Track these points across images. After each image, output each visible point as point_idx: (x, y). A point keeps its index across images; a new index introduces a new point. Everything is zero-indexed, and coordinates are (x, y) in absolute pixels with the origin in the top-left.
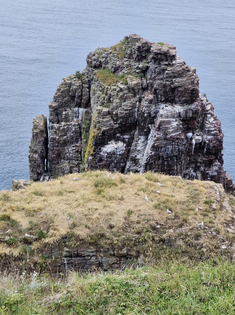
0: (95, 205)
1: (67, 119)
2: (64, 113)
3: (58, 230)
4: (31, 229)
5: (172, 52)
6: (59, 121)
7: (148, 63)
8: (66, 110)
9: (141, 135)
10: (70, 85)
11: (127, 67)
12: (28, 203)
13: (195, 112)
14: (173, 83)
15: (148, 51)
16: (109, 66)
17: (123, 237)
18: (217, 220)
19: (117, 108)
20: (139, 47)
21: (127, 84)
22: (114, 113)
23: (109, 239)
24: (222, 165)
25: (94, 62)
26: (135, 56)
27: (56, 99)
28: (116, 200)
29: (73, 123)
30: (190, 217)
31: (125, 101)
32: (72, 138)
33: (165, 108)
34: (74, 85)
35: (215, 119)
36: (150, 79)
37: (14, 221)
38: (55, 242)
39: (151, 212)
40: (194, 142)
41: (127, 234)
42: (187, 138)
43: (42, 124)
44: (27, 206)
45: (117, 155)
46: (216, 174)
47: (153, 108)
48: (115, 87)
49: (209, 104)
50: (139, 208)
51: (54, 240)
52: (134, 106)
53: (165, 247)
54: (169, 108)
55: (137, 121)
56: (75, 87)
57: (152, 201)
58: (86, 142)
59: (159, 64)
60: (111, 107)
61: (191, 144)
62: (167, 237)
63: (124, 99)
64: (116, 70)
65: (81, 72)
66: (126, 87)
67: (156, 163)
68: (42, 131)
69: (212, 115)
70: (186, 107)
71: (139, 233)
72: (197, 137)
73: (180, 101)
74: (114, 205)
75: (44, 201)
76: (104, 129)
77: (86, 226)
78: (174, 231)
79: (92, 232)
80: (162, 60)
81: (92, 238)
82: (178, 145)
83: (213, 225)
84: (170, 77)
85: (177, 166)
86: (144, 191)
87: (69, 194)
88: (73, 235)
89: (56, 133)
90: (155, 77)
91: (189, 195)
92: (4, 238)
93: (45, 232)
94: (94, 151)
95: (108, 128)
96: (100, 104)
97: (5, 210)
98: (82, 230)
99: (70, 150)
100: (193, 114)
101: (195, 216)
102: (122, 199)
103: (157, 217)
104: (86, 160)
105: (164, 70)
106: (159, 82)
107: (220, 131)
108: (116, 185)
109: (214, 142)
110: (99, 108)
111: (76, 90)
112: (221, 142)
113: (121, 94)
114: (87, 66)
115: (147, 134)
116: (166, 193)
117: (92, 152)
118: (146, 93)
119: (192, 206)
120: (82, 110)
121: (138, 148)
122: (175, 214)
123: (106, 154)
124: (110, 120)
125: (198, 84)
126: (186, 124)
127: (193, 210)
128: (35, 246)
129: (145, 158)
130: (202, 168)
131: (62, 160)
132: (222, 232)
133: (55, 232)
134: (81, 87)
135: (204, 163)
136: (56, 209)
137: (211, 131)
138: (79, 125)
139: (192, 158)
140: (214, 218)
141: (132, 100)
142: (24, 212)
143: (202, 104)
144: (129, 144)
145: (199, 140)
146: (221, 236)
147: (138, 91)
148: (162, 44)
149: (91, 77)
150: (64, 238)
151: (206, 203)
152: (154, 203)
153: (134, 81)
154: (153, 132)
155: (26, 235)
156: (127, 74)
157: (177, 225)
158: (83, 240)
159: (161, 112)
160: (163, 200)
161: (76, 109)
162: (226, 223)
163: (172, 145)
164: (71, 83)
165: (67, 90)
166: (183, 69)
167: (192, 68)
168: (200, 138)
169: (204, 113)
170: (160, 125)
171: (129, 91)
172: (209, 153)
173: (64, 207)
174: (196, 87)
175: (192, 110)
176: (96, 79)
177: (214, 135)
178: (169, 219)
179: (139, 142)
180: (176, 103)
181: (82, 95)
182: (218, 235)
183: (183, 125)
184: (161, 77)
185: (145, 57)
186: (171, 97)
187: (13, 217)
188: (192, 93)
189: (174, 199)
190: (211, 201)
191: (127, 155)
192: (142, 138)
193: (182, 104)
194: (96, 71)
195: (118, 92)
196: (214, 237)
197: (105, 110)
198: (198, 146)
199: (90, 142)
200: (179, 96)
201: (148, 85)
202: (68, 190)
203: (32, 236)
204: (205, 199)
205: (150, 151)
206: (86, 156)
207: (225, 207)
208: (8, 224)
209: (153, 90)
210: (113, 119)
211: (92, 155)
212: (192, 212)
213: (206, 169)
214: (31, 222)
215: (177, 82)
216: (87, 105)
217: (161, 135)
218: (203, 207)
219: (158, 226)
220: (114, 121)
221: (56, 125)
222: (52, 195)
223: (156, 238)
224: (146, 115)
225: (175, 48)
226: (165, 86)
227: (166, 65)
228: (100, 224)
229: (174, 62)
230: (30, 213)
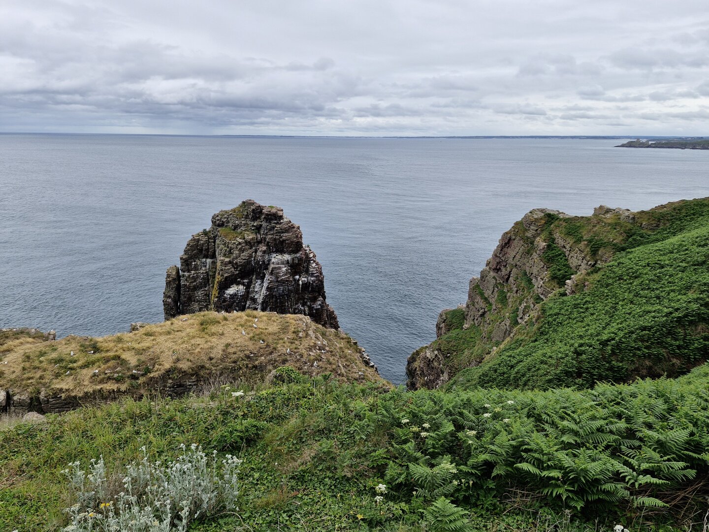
0: (198, 341)
1: (196, 268)
2: (193, 263)
3: (163, 365)
4: (139, 366)
5: (280, 213)
6: (189, 270)
7: (261, 222)
8: (195, 261)
9: (258, 279)
10: (198, 240)
11: (244, 226)
12: (139, 343)
13: (300, 259)
14: (281, 237)
15: (261, 212)
16: (230, 225)
17: (222, 366)
18: (302, 346)
19: (237, 258)
20: (253, 210)
21: (244, 239)
22: (234, 262)
23: (208, 369)
24: (325, 300)
25: (218, 222)
26: (250, 217)
27: (186, 252)
28: (217, 336)
29: (201, 271)
30: (279, 346)
31: (243, 252)
32: (201, 284)
33: (276, 257)
34: (202, 240)
35: (317, 264)
36: (263, 234)
37: (124, 360)
38: (160, 375)
39: (246, 343)
40: (301, 283)
41: (224, 364)
42: (295, 280)
43: (174, 273)
44: (137, 346)
45: (238, 296)
46: (320, 307)
47: (267, 257)
48: (234, 241)
49: (312, 253)
50: (236, 341)
51: (159, 374)
52: (251, 256)
53: (257, 372)
54: (280, 257)
55: (254, 268)
56: (202, 242)
57: (248, 334)
58: (213, 286)
59: (270, 223)
60: (232, 257)
61: (299, 285)
62: (259, 363)
63: (242, 250)
64: (236, 227)
65: (208, 230)
66: (243, 241)
67: (271, 301)
68: (174, 279)
69: (314, 261)
70: (293, 256)
71: (235, 362)
72: (303, 279)
73: (287, 251)
74: (214, 340)
75: (153, 340)
76: (226, 275)
77: (188, 360)
78: (265, 358)
79: (193, 365)
80: (272, 220)
81: (193, 370)
82: (287, 286)
83: (298, 350)
84: (279, 233)
85: (288, 302)
86: (242, 326)
87: (176, 333)
88: (175, 368)
89: (186, 280)
90: (267, 232)
91: (280, 327)
92: (113, 376)
93: (151, 367)
94: (219, 294)
95: (229, 274)
96: (222, 255)
97: (116, 351)
98: (185, 364)
99: (200, 294)
100: (298, 260)
101: (284, 344)
102: (223, 334)
103: (251, 347)
104: (212, 301)
105: (274, 228)
106: (270, 236)
107: (321, 273)
108: (219, 322)
109: (317, 282)
110: (222, 258)
111: (203, 244)
112: (322, 282)
113: (240, 246)
114: (212, 225)
115: (262, 278)
116: (260, 327)
117: (217, 295)
118: (260, 245)
119: (282, 336)
120: (209, 261)
121: (256, 290)
122: (267, 344)
123: (229, 296)
124: (231, 268)
125: (301, 237)
126: (293, 269)
127: (282, 339)
128: (141, 380)
129: (262, 297)
130: (309, 303)
131: (193, 303)
132: (305, 356)
133: (160, 367)
134: (208, 242)
135: (309, 299)
136: (163, 347)
137: (314, 274)
138: (206, 273)
139: (300, 295)
140: (299, 344)
141: (249, 251)
142: (134, 351)
143: (306, 253)
144: (248, 287)
145: (305, 281)
146: (303, 360)
147: (254, 244)
148: (272, 207)
149: (216, 234)
150: (168, 372)
151: (294, 332)
152: (249, 336)
153: (250, 236)
154: (267, 277)
155: (134, 371)
156: (245, 231)
157: (267, 353)
158: (185, 372)
159: (273, 260)
160: (258, 332)
161: (204, 260)
162: (309, 348)
163: (283, 286)
164: (199, 239)
165: (195, 244)
166: (289, 226)
167: (296, 225)
168: (306, 279)
169: (308, 260)
170: (272, 271)
171: (247, 245)
172: (313, 291)
173: (169, 344)
174: (300, 240)
175: (298, 258)
176: (220, 235)
177: (316, 277)
178: (261, 348)
179: (256, 285)
180: (285, 253)
181: (208, 248)
182: (301, 359)
183: (290, 269)
184: (272, 232)
185: (259, 218)
186: (280, 248)
187: (123, 357)
188: (297, 245)
189: (267, 331)
190: (298, 331)
191: (247, 296)
192: (259, 282)
193: (290, 253)
194: (219, 229)
195: (237, 245)
196: (298, 360)
197: (227, 260)
198: (304, 285)
199: (215, 286)
200: (287, 248)
201: (261, 239)
202: (176, 329)
203: (139, 372)
204: (293, 329)
205: (265, 292)
206: (213, 298)
207: (310, 335)
208: (118, 363)
209: (266, 243)
210: (234, 267)
211: (217, 297)
212: (281, 341)
213: (312, 304)
214: (139, 360)
215: (285, 236)
216: (213, 256)
217: (273, 278)
218: (291, 336)
219: (252, 355)
220: (234, 269)
221: (186, 274)
222: (161, 335)
223: (250, 366)
224: (261, 263)
225: (282, 210)
226: (275, 239)
227: (275, 223)
228: (201, 357)
229: (282, 221)
230: (139, 352)
